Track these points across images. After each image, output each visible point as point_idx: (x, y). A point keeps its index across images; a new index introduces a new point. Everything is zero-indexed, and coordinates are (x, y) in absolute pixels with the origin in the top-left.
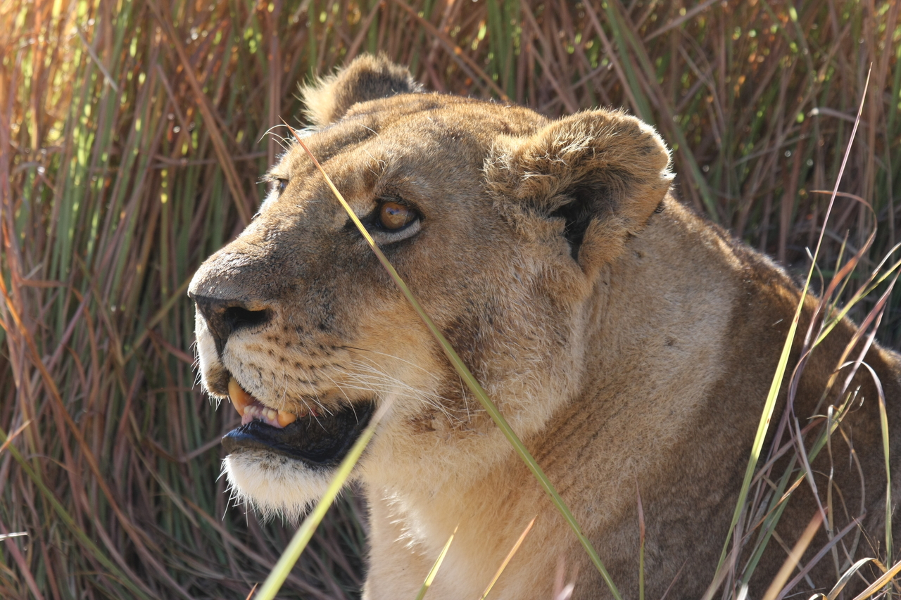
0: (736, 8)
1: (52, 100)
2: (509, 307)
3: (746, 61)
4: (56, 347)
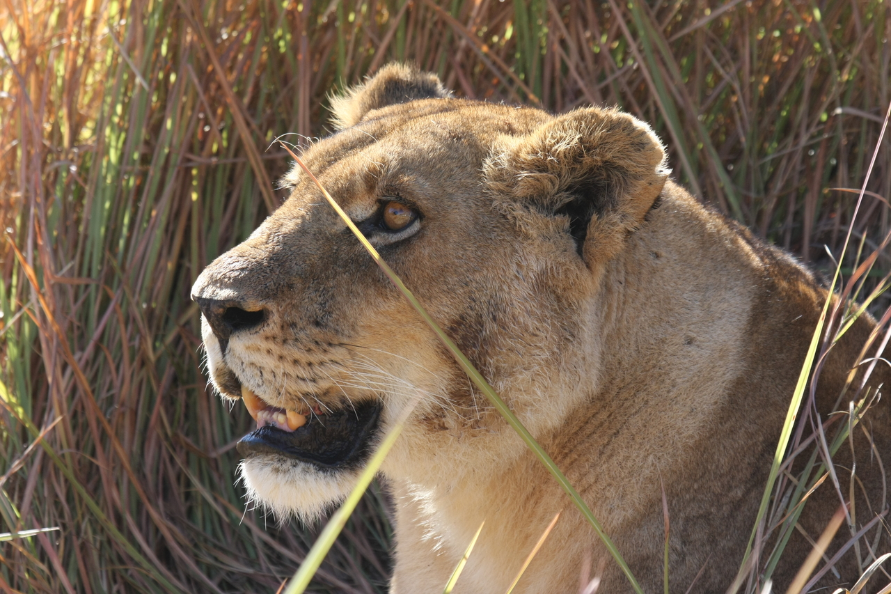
0: (760, 9)
1: (84, 99)
3: (770, 60)
4: (88, 343)
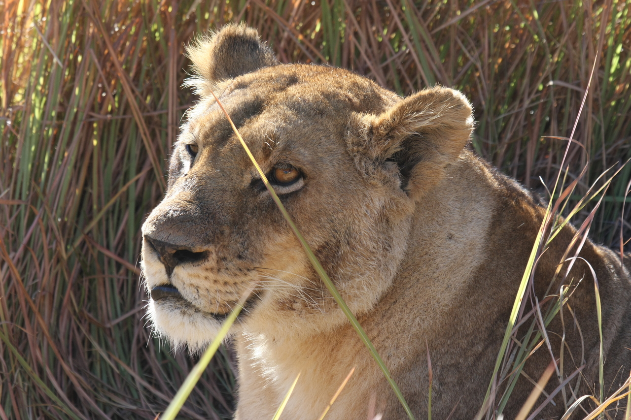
0: (496, 11)
2: (361, 233)
3: (502, 47)
4: (19, 246)
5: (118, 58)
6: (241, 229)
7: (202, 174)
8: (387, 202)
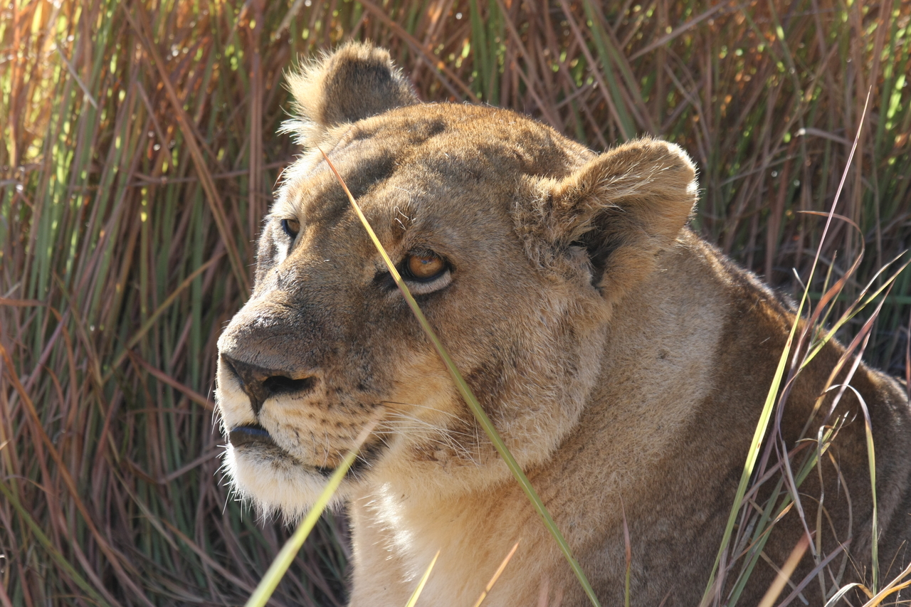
0: (723, 27)
2: (533, 351)
3: (732, 80)
4: (34, 367)
5: (176, 94)
6: (361, 345)
7: (305, 265)
8: (572, 305)
